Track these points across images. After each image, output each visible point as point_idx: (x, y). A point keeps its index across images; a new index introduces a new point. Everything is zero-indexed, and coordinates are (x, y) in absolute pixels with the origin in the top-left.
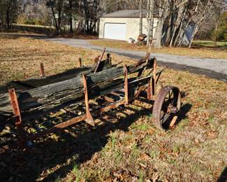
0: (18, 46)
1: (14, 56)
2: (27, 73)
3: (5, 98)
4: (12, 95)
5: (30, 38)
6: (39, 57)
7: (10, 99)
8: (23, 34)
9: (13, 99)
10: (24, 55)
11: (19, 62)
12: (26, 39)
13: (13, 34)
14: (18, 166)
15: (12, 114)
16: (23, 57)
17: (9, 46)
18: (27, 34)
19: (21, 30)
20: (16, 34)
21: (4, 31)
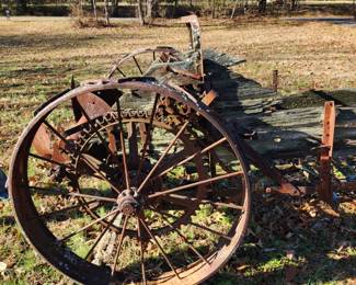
0: (304, 37)
1: (298, 53)
2: (317, 81)
3: (315, 115)
4: (328, 112)
5: (324, 23)
6: (338, 55)
7: (322, 117)
8: (313, 17)
9: (327, 117)
10: (312, 51)
11: (305, 62)
12: (318, 24)
13: (297, 18)
14: (301, 221)
15: (320, 141)
16: (311, 55)
17: (291, 37)
18: (320, 17)
19: (310, 10)
20: (302, 17)
21: (286, 15)
